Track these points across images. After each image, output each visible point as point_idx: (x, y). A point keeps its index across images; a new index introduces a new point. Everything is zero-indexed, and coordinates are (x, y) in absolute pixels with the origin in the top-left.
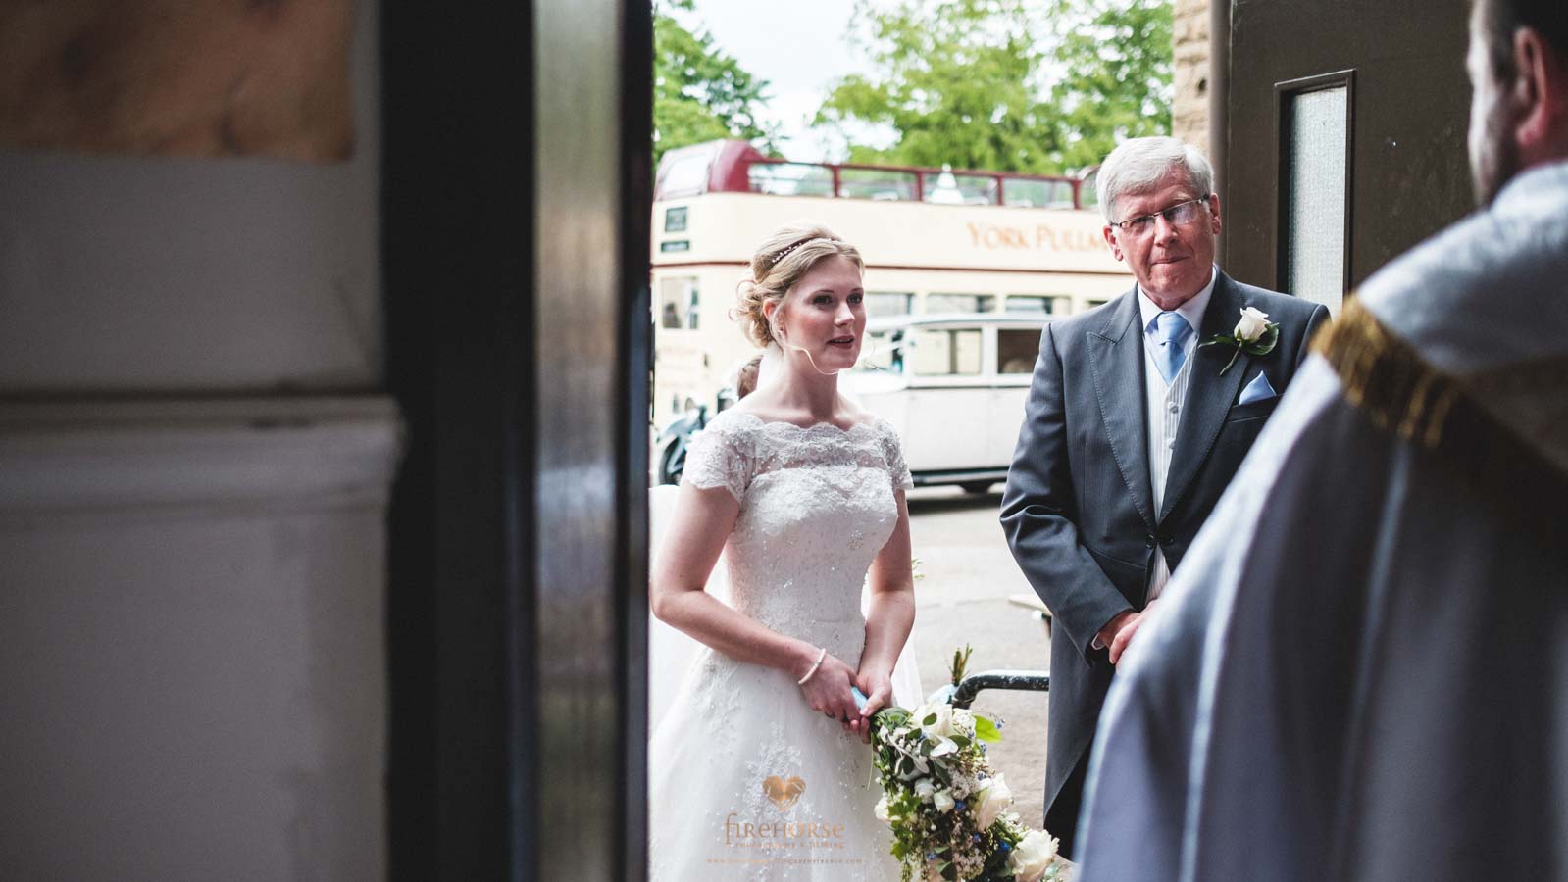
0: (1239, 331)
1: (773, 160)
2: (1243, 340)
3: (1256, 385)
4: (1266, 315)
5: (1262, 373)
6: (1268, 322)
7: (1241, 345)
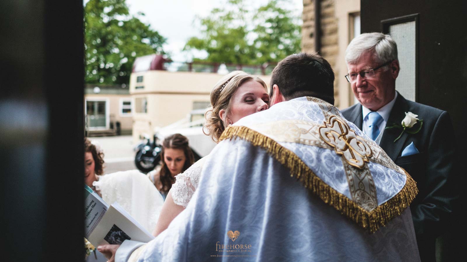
0: (404, 122)
1: (170, 61)
2: (406, 127)
3: (410, 148)
4: (417, 116)
5: (412, 142)
6: (417, 119)
7: (404, 129)
